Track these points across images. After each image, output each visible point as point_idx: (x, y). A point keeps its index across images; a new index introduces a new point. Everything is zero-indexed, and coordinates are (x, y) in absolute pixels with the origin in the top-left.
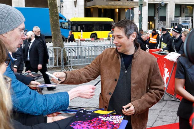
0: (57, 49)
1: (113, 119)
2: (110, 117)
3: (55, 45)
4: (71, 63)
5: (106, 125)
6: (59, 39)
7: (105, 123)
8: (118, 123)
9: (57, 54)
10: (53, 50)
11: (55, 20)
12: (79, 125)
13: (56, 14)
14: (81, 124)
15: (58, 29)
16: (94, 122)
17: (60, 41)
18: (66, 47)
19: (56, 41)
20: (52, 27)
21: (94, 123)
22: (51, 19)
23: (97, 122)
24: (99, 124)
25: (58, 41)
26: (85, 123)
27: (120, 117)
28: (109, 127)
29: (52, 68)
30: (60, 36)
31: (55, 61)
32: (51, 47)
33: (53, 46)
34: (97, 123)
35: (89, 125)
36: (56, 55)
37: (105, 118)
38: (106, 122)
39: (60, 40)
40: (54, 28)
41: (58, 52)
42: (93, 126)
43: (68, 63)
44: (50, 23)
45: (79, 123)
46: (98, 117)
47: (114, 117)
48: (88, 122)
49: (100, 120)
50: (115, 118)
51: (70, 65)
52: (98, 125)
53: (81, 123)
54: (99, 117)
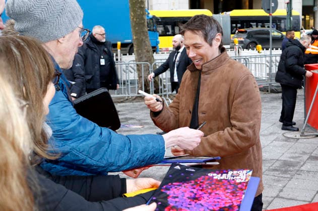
0: (143, 66)
1: (233, 176)
2: (227, 173)
3: (139, 58)
4: (166, 89)
5: (223, 186)
6: (146, 48)
7: (220, 183)
8: (243, 181)
9: (143, 74)
10: (135, 68)
11: (139, 15)
12: (175, 189)
13: (140, 5)
14: (180, 187)
15: (144, 30)
16: (201, 182)
17: (148, 51)
18: (157, 61)
19: (140, 51)
20: (134, 27)
21: (201, 184)
22: (132, 13)
23: (207, 182)
24: (211, 186)
25: (145, 51)
26: (186, 185)
27: (245, 172)
28: (229, 188)
29: (134, 98)
30: (147, 42)
31: (140, 86)
32: (132, 62)
33: (136, 61)
34: (208, 184)
35: (194, 188)
36: (141, 75)
37: (220, 175)
38: (223, 181)
39: (148, 49)
40: (137, 28)
41: (144, 71)
42: (201, 188)
43: (161, 89)
44: (131, 20)
45: (176, 186)
46: (207, 175)
47: (235, 172)
48: (191, 183)
49: (211, 179)
50: (237, 174)
51: (165, 93)
52: (209, 187)
53: (179, 185)
54: (209, 174)
